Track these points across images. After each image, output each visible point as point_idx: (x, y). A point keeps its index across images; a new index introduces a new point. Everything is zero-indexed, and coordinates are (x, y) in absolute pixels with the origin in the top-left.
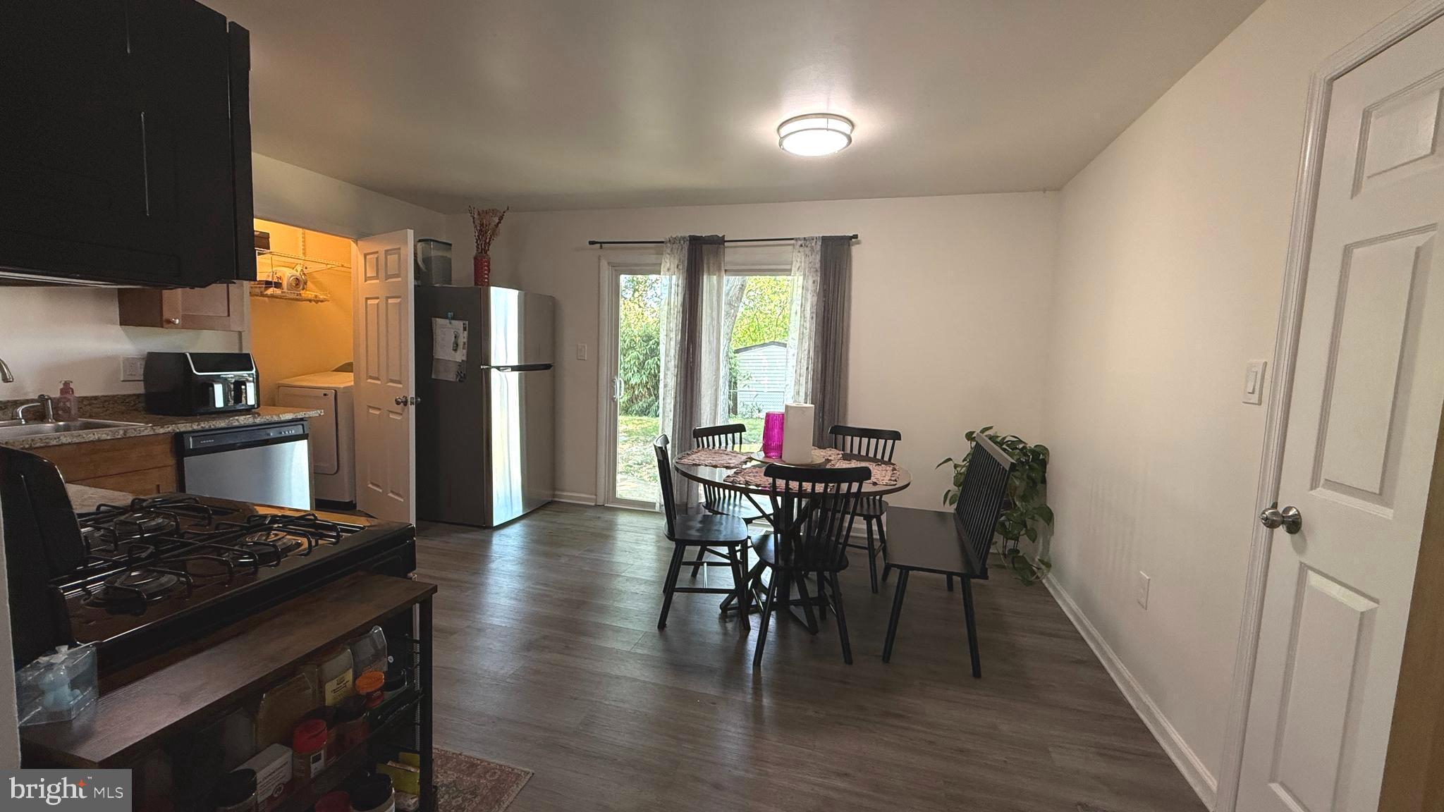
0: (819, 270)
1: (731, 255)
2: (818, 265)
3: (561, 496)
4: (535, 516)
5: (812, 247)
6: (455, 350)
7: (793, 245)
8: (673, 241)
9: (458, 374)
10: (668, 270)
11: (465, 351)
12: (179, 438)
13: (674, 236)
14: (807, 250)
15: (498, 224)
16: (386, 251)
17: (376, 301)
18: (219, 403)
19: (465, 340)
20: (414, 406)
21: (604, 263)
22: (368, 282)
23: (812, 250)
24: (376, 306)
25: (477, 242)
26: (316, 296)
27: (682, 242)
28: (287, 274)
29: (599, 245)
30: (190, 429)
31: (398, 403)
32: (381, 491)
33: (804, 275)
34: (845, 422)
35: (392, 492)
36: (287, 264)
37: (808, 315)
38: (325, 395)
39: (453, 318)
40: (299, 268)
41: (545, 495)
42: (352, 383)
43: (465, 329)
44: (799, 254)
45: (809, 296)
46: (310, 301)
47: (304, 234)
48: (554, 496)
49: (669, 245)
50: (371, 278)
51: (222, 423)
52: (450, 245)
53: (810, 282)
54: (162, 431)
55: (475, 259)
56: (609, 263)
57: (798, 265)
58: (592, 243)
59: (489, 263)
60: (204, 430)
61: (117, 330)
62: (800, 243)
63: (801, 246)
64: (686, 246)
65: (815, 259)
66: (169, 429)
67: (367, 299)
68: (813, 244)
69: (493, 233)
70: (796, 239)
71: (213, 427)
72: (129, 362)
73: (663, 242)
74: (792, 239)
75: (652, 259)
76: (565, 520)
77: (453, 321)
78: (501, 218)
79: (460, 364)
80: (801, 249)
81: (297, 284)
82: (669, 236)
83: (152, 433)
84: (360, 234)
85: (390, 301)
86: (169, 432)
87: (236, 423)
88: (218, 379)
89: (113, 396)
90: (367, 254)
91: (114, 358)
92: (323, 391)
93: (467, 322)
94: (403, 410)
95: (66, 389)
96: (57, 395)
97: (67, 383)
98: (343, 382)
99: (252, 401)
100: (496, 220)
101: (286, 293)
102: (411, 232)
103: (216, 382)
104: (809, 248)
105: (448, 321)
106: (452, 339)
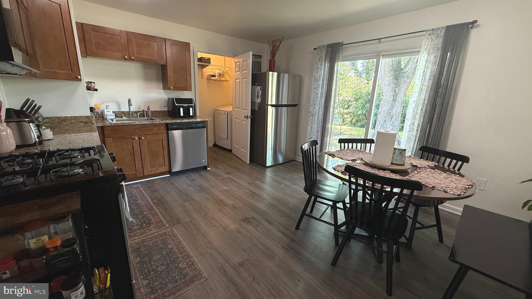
0: (440, 49)
2: (440, 45)
3: (298, 159)
5: (438, 34)
6: (258, 98)
7: (424, 35)
9: (258, 107)
11: (260, 98)
12: (167, 124)
14: (433, 37)
15: (279, 45)
16: (243, 61)
17: (239, 80)
18: (182, 114)
19: (261, 94)
22: (236, 73)
23: (437, 36)
24: (239, 82)
25: (271, 54)
26: (225, 79)
28: (217, 72)
30: (170, 122)
31: (245, 117)
32: (239, 147)
33: (429, 53)
34: (445, 145)
35: (242, 148)
36: (216, 68)
37: (427, 77)
38: (225, 113)
39: (257, 86)
40: (222, 70)
42: (232, 110)
43: (261, 90)
44: (428, 40)
45: (430, 66)
46: (224, 81)
47: (224, 58)
48: (295, 158)
50: (237, 72)
51: (179, 121)
52: (261, 56)
53: (432, 58)
54: (162, 122)
55: (269, 61)
57: (426, 47)
58: (315, 49)
59: (275, 63)
60: (174, 123)
61: (162, 91)
62: (429, 33)
63: (430, 34)
65: (438, 42)
66: (164, 122)
67: (236, 79)
68: (439, 32)
69: (277, 50)
70: (427, 31)
71: (176, 122)
72: (165, 101)
74: (424, 31)
77: (257, 87)
78: (281, 42)
79: (259, 104)
80: (430, 37)
81: (220, 75)
83: (159, 123)
84: (234, 56)
85: (243, 80)
86: (164, 123)
87: (183, 121)
88: (182, 107)
89: (161, 111)
90: (236, 63)
91: (162, 99)
92: (225, 112)
93: (261, 87)
94: (247, 120)
95: (148, 109)
96: (146, 110)
97: (148, 107)
98: (229, 109)
99: (191, 114)
100: (279, 43)
101: (217, 79)
102: (251, 53)
103: (181, 107)
104: (435, 35)
105: (256, 86)
106: (257, 94)
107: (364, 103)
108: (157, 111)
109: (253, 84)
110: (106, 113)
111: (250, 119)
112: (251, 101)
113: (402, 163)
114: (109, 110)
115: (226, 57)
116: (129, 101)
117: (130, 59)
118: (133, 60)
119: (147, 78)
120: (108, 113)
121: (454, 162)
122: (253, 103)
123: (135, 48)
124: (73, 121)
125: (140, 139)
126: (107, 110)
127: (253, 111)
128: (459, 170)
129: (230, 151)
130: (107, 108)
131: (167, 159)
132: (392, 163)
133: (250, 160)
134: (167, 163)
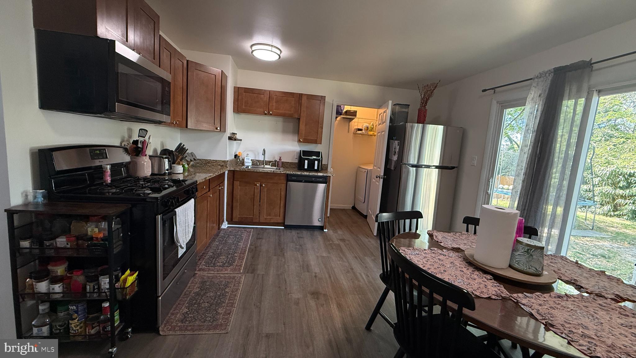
6: (395, 155)
8: (540, 76)
9: (395, 166)
10: (533, 99)
11: (397, 155)
12: (287, 175)
13: (541, 72)
15: (433, 91)
18: (306, 167)
19: (398, 150)
20: (382, 180)
21: (494, 102)
22: (379, 126)
24: (379, 136)
25: (421, 102)
27: (547, 75)
28: (365, 125)
29: (489, 91)
30: (290, 173)
31: (377, 177)
32: (371, 213)
35: (373, 215)
36: (363, 122)
38: (365, 172)
40: (372, 123)
43: (398, 145)
49: (536, 80)
52: (409, 105)
54: (283, 172)
55: (419, 111)
56: (497, 103)
58: (484, 91)
60: (293, 174)
61: (296, 143)
64: (550, 77)
66: (285, 172)
67: (378, 133)
69: (430, 96)
71: (296, 173)
73: (531, 79)
75: (520, 94)
77: (394, 141)
78: (435, 87)
79: (395, 162)
81: (367, 129)
82: (538, 73)
84: (379, 107)
85: (383, 133)
87: (303, 174)
89: (292, 162)
91: (295, 151)
92: (365, 170)
93: (399, 141)
94: (379, 181)
95: (280, 159)
96: (278, 160)
97: (280, 157)
98: (370, 167)
99: (316, 168)
100: (433, 88)
101: (363, 133)
102: (391, 102)
103: (306, 160)
106: (394, 150)
108: (288, 162)
109: (391, 138)
110: (245, 160)
114: (249, 158)
116: (264, 150)
117: (269, 114)
118: (271, 114)
119: (285, 131)
120: (247, 160)
122: (390, 161)
123: (274, 104)
124: (214, 164)
125: (261, 185)
126: (247, 158)
127: (388, 171)
129: (365, 217)
130: (247, 157)
131: (282, 210)
134: (282, 214)
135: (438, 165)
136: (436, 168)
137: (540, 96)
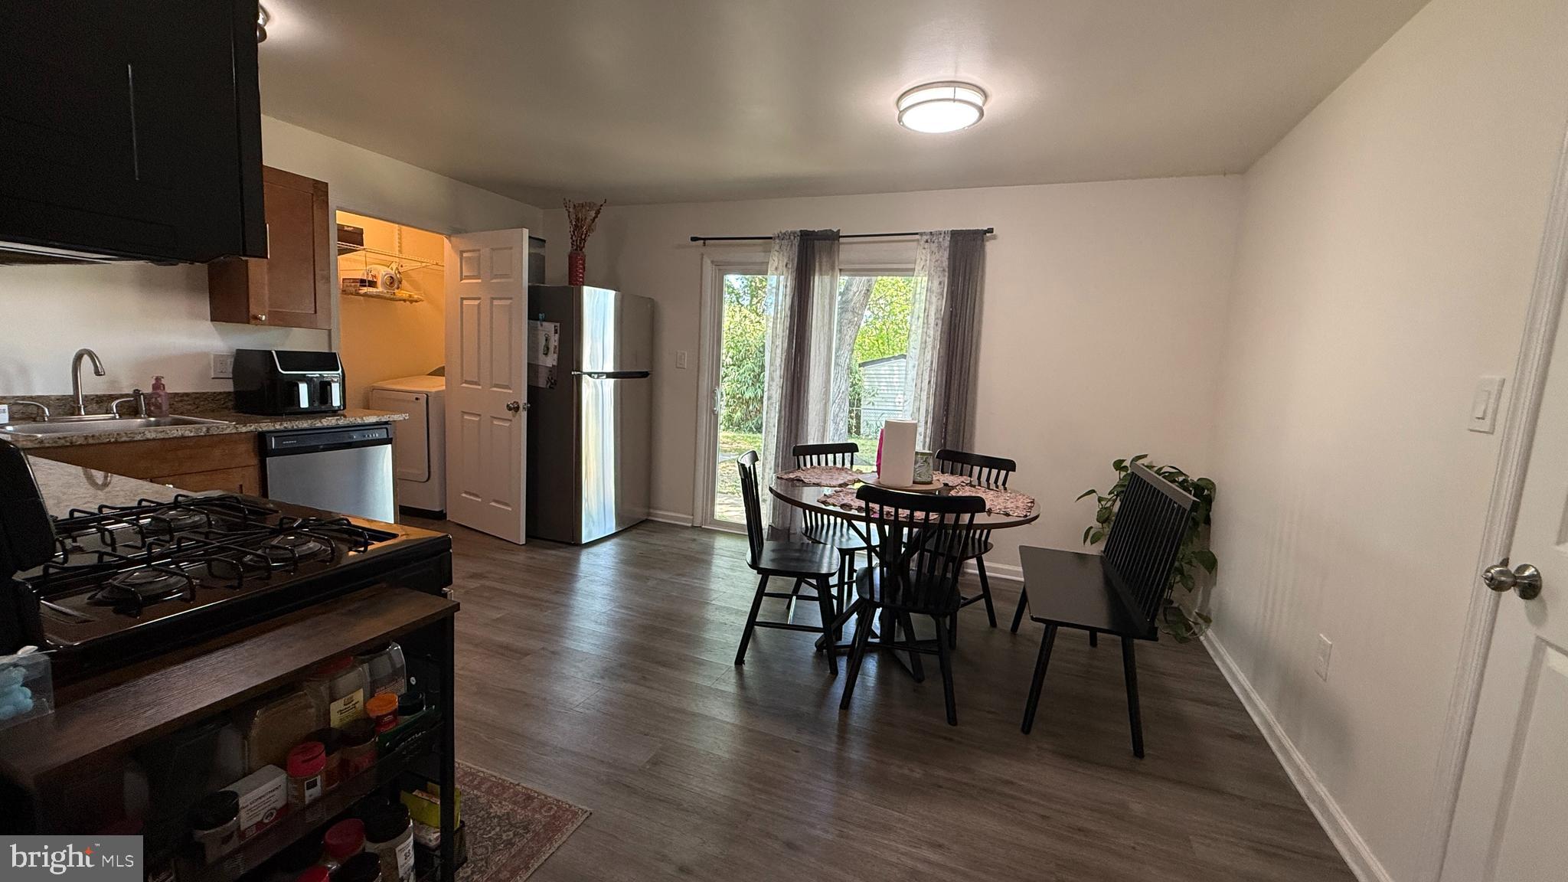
0: (947, 270)
1: (847, 252)
2: (946, 264)
3: (656, 515)
4: (625, 535)
5: (939, 242)
6: (546, 354)
7: (918, 240)
8: (782, 237)
9: (549, 380)
10: (776, 269)
11: (556, 356)
12: (261, 438)
13: (783, 231)
14: (934, 246)
15: (595, 218)
16: (492, 249)
17: (476, 302)
19: (556, 344)
20: (526, 413)
21: (707, 262)
22: (464, 281)
23: (940, 246)
24: (475, 307)
25: (572, 238)
26: (410, 296)
27: (792, 237)
28: (382, 272)
29: (702, 241)
30: (272, 429)
31: (509, 409)
32: (480, 501)
33: (930, 275)
34: (972, 446)
35: (496, 501)
36: (382, 262)
37: (932, 320)
38: (417, 399)
39: (544, 320)
40: (394, 266)
41: (639, 513)
42: (444, 388)
43: (556, 332)
44: (924, 251)
45: (934, 300)
46: (405, 301)
47: (400, 230)
48: (649, 514)
49: (777, 241)
50: (468, 277)
51: (305, 424)
52: (545, 241)
53: (936, 283)
54: (244, 429)
55: (570, 257)
56: (712, 262)
57: (922, 263)
58: (694, 239)
59: (584, 261)
60: (286, 430)
61: (208, 325)
62: (925, 238)
63: (927, 242)
64: (796, 242)
65: (942, 256)
66: (252, 428)
67: (463, 299)
68: (941, 240)
69: (590, 229)
70: (921, 234)
71: (295, 427)
72: (219, 359)
73: (771, 238)
74: (917, 234)
75: (758, 256)
76: (659, 541)
77: (545, 324)
78: (598, 213)
79: (551, 369)
80: (926, 245)
81: (391, 283)
82: (779, 230)
83: (234, 431)
84: (453, 230)
85: (497, 302)
86: (252, 431)
87: (319, 425)
88: (304, 379)
89: (204, 393)
90: (462, 252)
91: (206, 355)
92: (415, 395)
93: (558, 324)
94: (514, 416)
95: (158, 385)
97: (158, 379)
100: (593, 214)
101: (382, 292)
102: (526, 232)
103: (301, 381)
104: (936, 244)
105: (539, 322)
106: (543, 342)
107: (756, 369)
108: (187, 395)
109: (533, 316)
111: (524, 414)
112: (529, 365)
113: (929, 480)
115: (404, 227)
121: (994, 472)
122: (532, 368)
127: (533, 391)
128: (1004, 484)
129: (441, 515)
132: (914, 482)
133: (527, 536)
135: (611, 370)
136: (607, 377)
137: (786, 266)
